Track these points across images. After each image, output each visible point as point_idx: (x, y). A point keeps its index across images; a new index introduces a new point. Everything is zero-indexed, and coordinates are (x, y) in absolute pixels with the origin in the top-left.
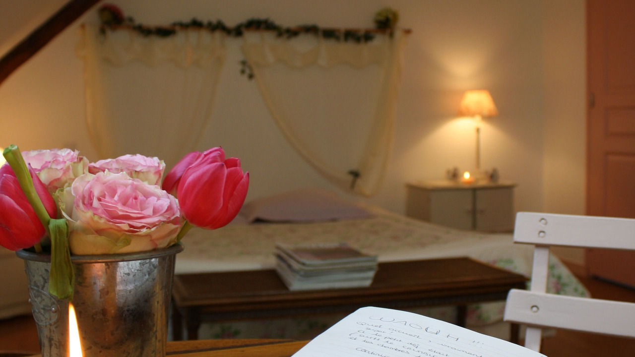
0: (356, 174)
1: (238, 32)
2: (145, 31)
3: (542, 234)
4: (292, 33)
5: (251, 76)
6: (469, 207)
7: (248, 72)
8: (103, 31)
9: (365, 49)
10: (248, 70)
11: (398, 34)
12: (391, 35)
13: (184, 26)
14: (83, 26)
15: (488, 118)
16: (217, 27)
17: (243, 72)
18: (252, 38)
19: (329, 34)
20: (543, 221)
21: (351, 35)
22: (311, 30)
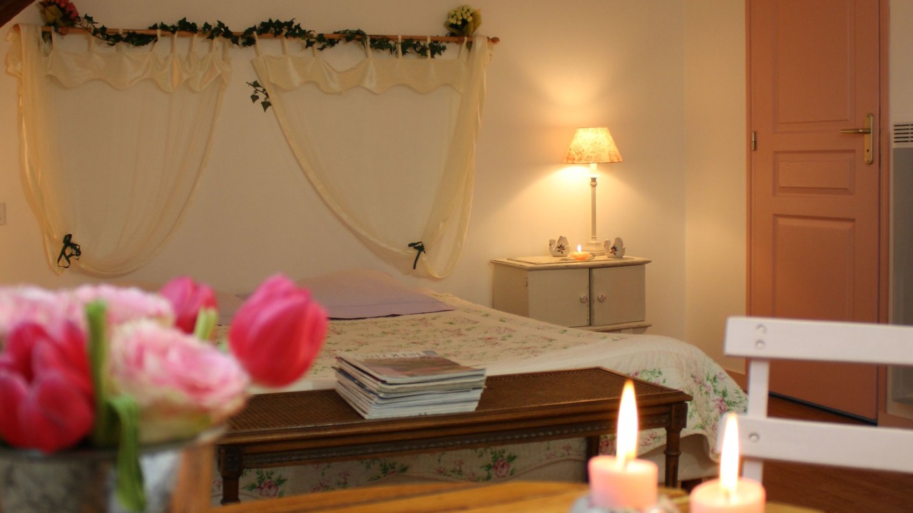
0: (420, 248)
1: (248, 39)
2: (111, 37)
3: (760, 345)
4: (327, 41)
5: (266, 105)
6: (584, 294)
7: (262, 97)
8: (47, 36)
9: (432, 64)
10: (261, 95)
11: (479, 43)
12: (470, 45)
13: (168, 30)
14: (16, 27)
15: (608, 165)
16: (219, 32)
17: (254, 98)
18: (268, 47)
19: (380, 43)
20: (761, 329)
21: (411, 45)
22: (355, 37)
